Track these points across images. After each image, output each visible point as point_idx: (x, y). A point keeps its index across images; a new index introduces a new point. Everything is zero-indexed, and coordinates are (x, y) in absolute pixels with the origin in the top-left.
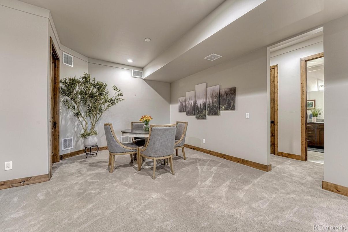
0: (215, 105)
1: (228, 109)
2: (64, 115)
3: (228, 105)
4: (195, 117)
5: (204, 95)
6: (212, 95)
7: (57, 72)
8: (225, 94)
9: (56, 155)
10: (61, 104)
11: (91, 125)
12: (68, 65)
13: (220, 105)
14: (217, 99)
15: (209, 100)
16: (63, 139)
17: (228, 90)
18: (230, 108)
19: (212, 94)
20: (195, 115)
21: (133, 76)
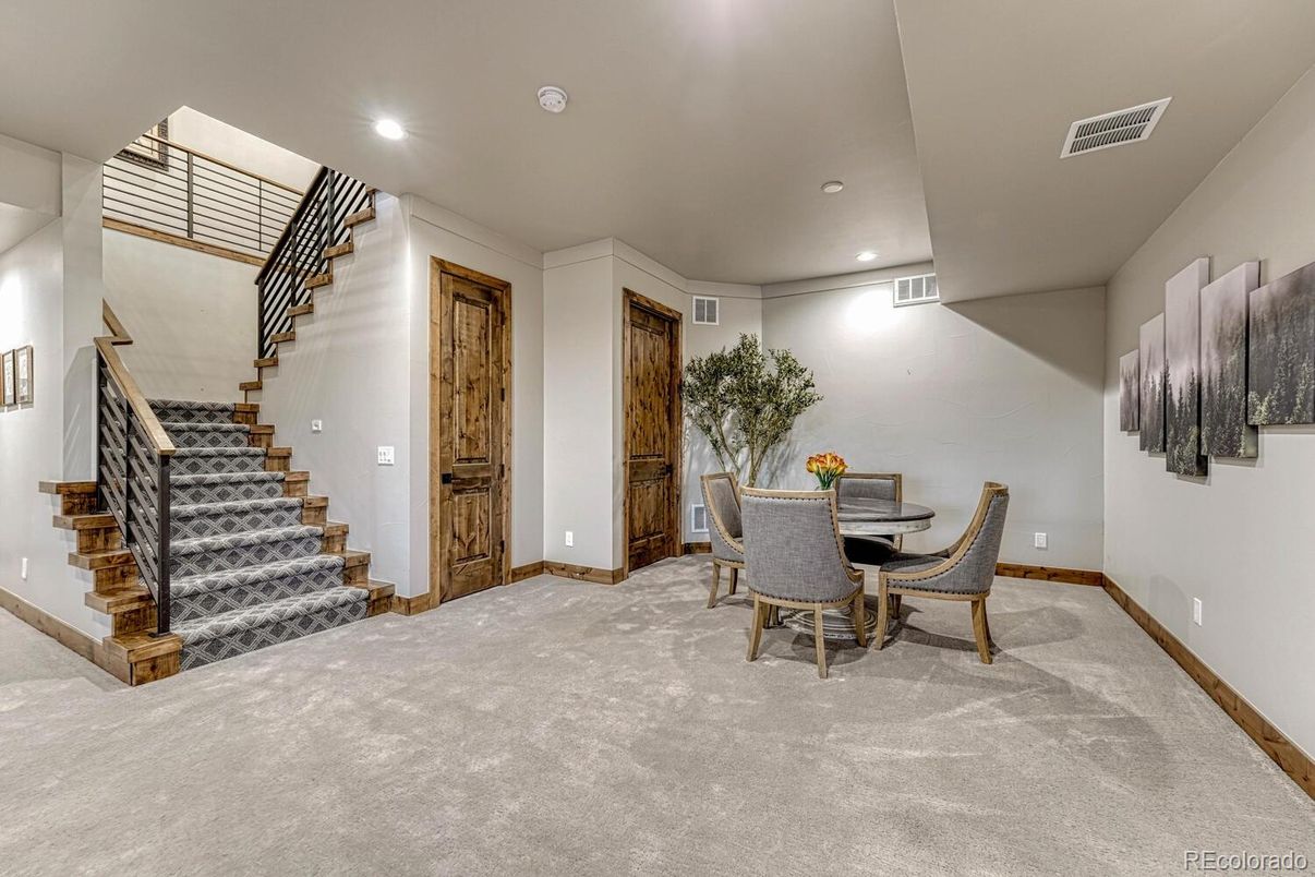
0: (1231, 397)
1: (1282, 423)
2: (696, 448)
3: (1283, 393)
4: (1162, 461)
5: (1194, 333)
6: (1222, 329)
7: (674, 348)
8: (1270, 319)
9: (672, 539)
10: (687, 422)
11: (768, 476)
12: (706, 323)
13: (1252, 394)
14: (1239, 357)
15: (1211, 365)
16: (693, 506)
17: (1284, 289)
18: (1290, 413)
19: (1219, 326)
20: (1165, 450)
21: (897, 301)
